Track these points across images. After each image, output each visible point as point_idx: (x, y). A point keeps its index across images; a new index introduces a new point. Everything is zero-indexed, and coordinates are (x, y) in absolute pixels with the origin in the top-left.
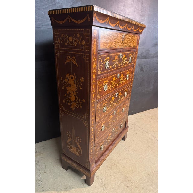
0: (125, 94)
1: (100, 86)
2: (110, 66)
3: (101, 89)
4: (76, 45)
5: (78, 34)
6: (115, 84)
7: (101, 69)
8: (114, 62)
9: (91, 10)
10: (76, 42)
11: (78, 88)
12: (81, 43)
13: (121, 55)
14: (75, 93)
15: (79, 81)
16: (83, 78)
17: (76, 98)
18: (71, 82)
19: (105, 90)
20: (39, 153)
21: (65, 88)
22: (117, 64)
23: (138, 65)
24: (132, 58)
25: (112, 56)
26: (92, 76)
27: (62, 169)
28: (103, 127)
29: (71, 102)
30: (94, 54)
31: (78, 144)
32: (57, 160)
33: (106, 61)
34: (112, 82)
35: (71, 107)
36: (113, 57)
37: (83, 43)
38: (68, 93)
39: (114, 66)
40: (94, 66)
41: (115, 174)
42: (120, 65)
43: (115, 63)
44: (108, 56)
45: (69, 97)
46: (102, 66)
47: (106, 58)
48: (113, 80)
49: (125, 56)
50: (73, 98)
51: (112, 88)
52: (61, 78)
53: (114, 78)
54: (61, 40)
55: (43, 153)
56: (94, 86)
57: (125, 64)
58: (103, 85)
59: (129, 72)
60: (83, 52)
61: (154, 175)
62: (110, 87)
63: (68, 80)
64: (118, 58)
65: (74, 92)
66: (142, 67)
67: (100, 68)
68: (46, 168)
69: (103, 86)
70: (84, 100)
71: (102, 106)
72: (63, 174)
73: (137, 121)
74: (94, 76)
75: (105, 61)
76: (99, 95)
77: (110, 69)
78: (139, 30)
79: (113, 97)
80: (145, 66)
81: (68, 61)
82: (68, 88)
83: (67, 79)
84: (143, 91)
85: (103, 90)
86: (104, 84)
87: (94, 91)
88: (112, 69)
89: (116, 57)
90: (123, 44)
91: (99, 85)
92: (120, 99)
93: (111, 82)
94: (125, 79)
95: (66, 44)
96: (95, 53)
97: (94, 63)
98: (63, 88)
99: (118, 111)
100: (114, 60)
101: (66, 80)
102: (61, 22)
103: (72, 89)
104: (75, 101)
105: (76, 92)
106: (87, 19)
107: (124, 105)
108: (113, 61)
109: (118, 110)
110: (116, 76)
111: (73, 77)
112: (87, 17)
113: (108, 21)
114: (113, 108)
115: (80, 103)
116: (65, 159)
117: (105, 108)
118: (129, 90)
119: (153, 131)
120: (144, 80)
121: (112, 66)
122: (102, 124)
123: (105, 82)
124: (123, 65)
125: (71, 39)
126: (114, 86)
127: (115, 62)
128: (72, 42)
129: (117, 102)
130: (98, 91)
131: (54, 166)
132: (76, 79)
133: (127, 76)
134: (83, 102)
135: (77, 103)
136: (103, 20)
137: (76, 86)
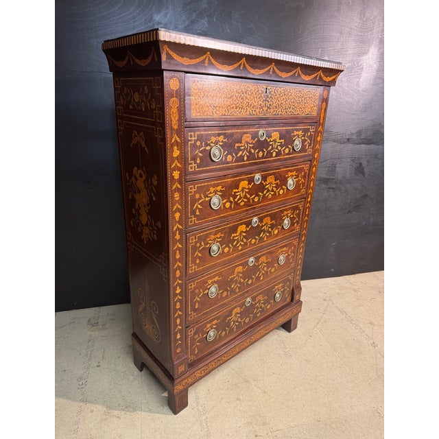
0: (286, 222)
1: (197, 196)
2: (226, 156)
3: (201, 204)
4: (143, 110)
5: (146, 88)
6: (246, 197)
7: (198, 162)
8: (239, 147)
9: (155, 39)
10: (143, 104)
11: (151, 199)
12: (150, 105)
13: (261, 132)
14: (147, 208)
15: (152, 183)
16: (155, 177)
17: (148, 218)
18: (140, 184)
19: (213, 207)
20: (101, 327)
21: (133, 196)
22: (250, 152)
23: (349, 160)
24: (303, 141)
25: (232, 134)
26: (171, 174)
27: (132, 365)
28: (213, 289)
29: (142, 225)
30: (172, 129)
31: (154, 316)
32: (130, 346)
33: (212, 145)
34: (236, 192)
35: (143, 237)
36: (235, 136)
37: (153, 106)
38: (137, 206)
39: (242, 157)
40: (176, 153)
41: (238, 402)
42: (261, 154)
43: (244, 149)
44: (219, 135)
45: (139, 214)
46: (200, 154)
47: (213, 139)
48: (240, 188)
49: (276, 135)
50: (144, 218)
51: (236, 204)
52: (127, 174)
53: (244, 184)
54: (124, 99)
55: (107, 329)
56: (177, 195)
57: (278, 154)
58: (207, 196)
59: (294, 173)
60: (154, 123)
61: (333, 426)
62: (231, 202)
63: (137, 180)
64: (253, 138)
65: (145, 207)
66: (361, 164)
67: (194, 159)
68: (103, 358)
69: (207, 199)
70: (159, 224)
71: (204, 240)
72: (131, 378)
73: (338, 294)
74: (176, 174)
75: (209, 145)
76: (195, 216)
77: (228, 163)
78: (320, 77)
79: (242, 224)
80: (368, 161)
81: (134, 141)
82: (137, 197)
83: (135, 177)
84: (364, 224)
85: (209, 207)
86: (211, 193)
87: (179, 207)
88: (235, 162)
89: (247, 138)
90: (268, 108)
91: (194, 195)
92: (270, 233)
93: (234, 191)
94: (283, 189)
95: (131, 107)
96: (175, 127)
97: (176, 147)
98: (130, 197)
99: (263, 259)
100: (241, 143)
101: (133, 179)
102: (121, 64)
103: (142, 199)
104: (147, 225)
105: (148, 205)
106: (154, 56)
107: (285, 249)
108: (237, 145)
109: (264, 257)
110: (251, 180)
111: (143, 174)
112: (152, 54)
113: (209, 59)
114: (241, 250)
115: (154, 229)
116: (137, 347)
117: (215, 248)
118: (298, 215)
119: (371, 323)
120: (366, 196)
121: (233, 157)
122: (210, 282)
123: (212, 189)
124: (272, 157)
125: (137, 97)
126: (245, 200)
127: (242, 148)
128: (138, 104)
129: (256, 239)
130: (192, 207)
131: (119, 357)
132: (147, 179)
133: (290, 181)
134: (157, 227)
135: (150, 229)
136: (191, 59)
137: (148, 193)
